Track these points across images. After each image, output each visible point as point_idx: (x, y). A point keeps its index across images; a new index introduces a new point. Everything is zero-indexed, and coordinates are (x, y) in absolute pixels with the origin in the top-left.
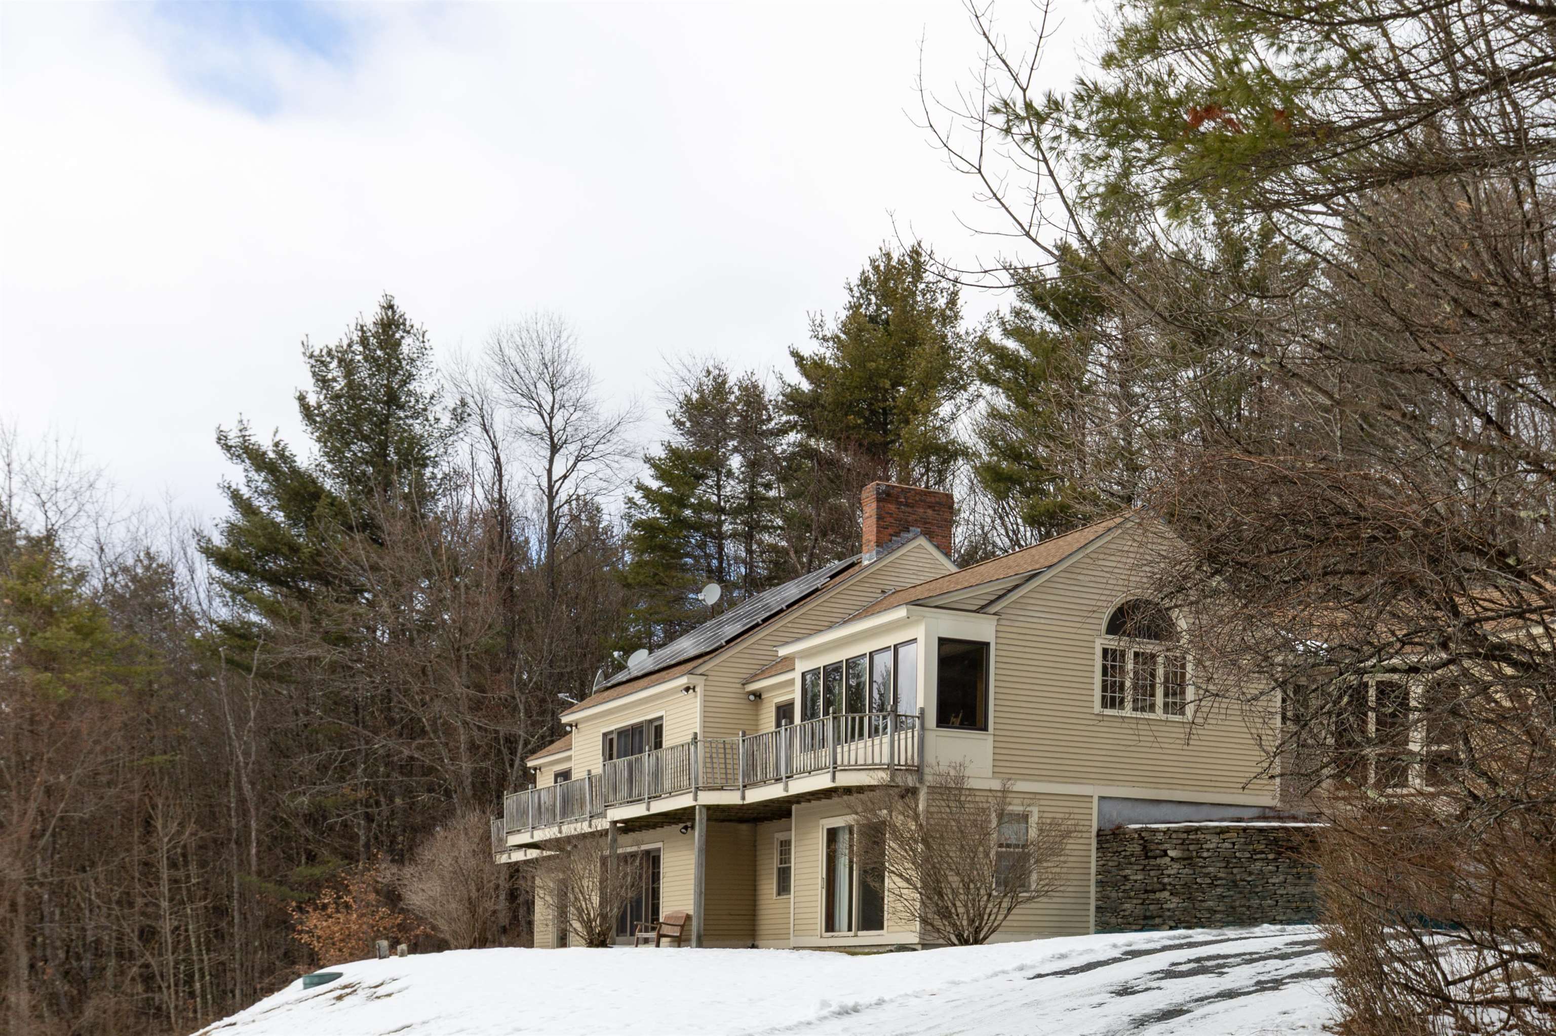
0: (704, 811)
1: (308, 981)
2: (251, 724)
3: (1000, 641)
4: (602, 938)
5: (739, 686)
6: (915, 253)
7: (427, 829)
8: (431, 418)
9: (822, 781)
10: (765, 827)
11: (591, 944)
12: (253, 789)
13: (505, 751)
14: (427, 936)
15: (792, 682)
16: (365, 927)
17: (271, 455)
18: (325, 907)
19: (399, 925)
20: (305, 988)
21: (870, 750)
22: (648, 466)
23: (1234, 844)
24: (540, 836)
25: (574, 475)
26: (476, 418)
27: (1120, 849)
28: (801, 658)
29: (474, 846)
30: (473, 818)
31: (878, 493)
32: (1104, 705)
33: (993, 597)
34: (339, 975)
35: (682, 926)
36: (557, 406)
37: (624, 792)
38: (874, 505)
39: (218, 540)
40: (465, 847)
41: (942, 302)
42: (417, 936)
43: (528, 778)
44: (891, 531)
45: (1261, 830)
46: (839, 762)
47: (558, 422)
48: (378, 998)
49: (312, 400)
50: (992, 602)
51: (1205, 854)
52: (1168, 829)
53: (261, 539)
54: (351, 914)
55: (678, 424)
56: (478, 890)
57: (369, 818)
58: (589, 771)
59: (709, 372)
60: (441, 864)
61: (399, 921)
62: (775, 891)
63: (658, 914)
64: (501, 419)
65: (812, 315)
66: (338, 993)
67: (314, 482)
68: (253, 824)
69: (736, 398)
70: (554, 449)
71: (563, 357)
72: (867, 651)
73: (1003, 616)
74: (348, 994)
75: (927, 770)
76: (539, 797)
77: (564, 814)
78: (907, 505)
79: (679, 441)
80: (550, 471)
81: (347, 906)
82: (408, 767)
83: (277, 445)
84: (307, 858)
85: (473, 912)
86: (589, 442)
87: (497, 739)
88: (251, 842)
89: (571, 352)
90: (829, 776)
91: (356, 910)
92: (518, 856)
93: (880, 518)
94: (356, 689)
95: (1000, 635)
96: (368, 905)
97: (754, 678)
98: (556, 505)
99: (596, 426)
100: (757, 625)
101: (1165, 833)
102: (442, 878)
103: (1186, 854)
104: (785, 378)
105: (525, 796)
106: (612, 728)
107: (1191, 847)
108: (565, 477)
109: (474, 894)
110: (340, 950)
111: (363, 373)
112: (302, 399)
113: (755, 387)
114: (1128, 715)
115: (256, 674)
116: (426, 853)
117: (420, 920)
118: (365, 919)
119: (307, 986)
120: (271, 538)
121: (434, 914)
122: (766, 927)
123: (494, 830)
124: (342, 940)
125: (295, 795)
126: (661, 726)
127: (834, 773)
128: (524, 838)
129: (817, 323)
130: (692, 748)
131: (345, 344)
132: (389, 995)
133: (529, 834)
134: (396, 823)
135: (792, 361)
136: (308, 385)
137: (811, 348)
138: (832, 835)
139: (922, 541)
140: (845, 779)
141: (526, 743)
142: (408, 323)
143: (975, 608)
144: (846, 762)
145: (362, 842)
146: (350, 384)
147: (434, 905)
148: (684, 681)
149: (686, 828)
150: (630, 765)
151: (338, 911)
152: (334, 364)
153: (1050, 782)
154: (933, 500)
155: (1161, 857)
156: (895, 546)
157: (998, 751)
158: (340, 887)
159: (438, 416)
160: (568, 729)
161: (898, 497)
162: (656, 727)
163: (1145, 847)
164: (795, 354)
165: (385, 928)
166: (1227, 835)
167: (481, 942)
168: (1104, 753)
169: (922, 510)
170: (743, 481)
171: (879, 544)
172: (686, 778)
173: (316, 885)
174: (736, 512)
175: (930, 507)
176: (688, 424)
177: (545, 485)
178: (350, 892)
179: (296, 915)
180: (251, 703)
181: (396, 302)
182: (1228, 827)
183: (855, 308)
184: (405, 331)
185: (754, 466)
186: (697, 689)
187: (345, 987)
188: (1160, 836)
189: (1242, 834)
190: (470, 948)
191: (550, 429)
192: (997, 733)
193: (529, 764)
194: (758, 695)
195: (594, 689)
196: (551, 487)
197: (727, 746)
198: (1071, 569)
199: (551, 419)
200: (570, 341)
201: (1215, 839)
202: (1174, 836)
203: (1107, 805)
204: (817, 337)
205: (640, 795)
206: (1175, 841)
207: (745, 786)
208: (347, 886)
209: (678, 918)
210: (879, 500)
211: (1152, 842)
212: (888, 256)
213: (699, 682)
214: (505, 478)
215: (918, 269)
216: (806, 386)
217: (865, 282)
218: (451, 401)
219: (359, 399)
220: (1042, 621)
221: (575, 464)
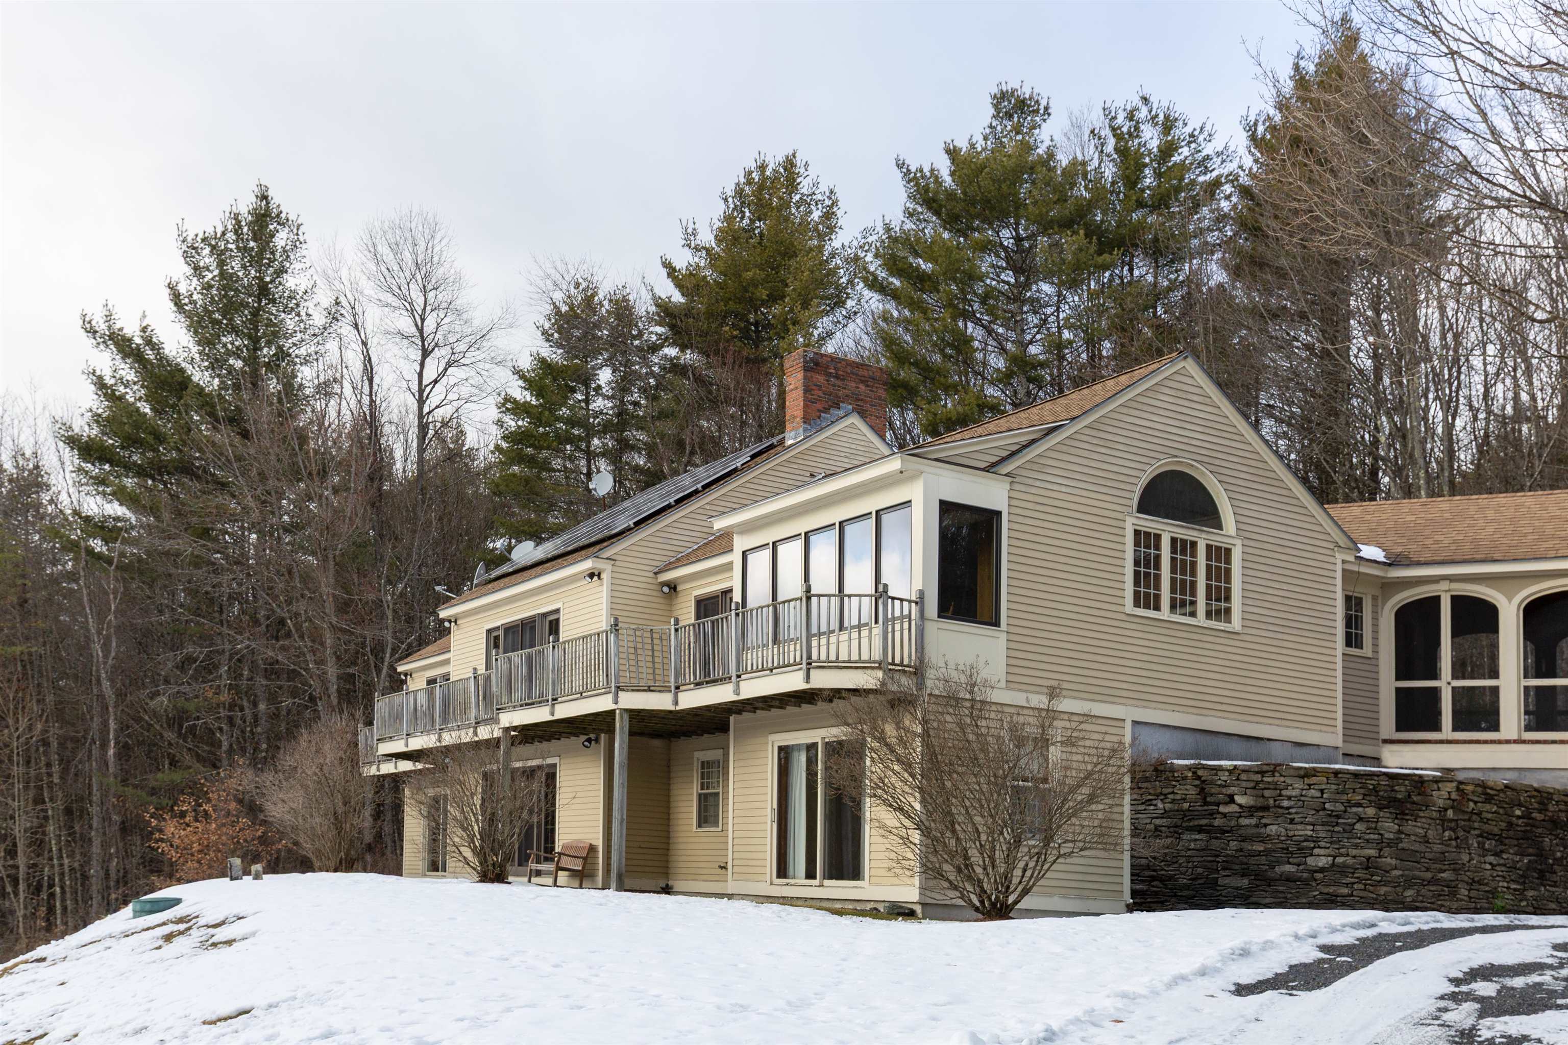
0: (626, 717)
1: (138, 907)
2: (111, 617)
3: (1014, 510)
4: (498, 871)
5: (651, 575)
6: (789, 164)
7: (291, 734)
8: (303, 313)
9: (793, 682)
10: (682, 744)
11: (485, 878)
12: (112, 687)
13: (372, 659)
14: (289, 851)
15: (729, 566)
16: (224, 838)
17: (138, 340)
18: (183, 815)
19: (260, 837)
20: (134, 917)
21: (855, 643)
22: (516, 377)
23: (1322, 791)
24: (417, 743)
25: (444, 380)
26: (349, 318)
27: (1165, 791)
28: (741, 533)
29: (341, 754)
30: (339, 722)
31: (805, 362)
32: (1137, 604)
33: (1005, 454)
34: (177, 902)
35: (585, 859)
36: (428, 308)
37: (519, 693)
38: (800, 375)
39: (83, 427)
40: (330, 753)
41: (816, 215)
42: (279, 851)
43: (397, 683)
44: (819, 406)
45: (1356, 775)
46: (814, 656)
47: (430, 325)
48: (214, 945)
49: (182, 289)
50: (1003, 460)
51: (1286, 803)
52: (1235, 767)
53: (126, 427)
54: (210, 823)
55: (546, 334)
56: (345, 804)
57: (231, 721)
58: (475, 669)
59: (577, 285)
60: (304, 772)
61: (259, 833)
62: (695, 822)
63: (553, 842)
64: (372, 317)
65: (684, 224)
66: (167, 929)
67: (182, 371)
68: (112, 725)
69: (607, 311)
70: (426, 353)
71: (436, 259)
72: (837, 520)
73: (1018, 479)
74: (181, 933)
75: (930, 674)
76: (415, 700)
77: (445, 720)
78: (837, 377)
79: (547, 352)
80: (420, 375)
81: (206, 813)
82: (272, 670)
83: (144, 329)
84: (171, 764)
85: (339, 829)
86: (461, 347)
87: (363, 645)
88: (109, 741)
89: (445, 253)
90: (801, 675)
91: (216, 820)
92: (388, 768)
93: (807, 390)
94: (219, 585)
95: (1014, 502)
96: (228, 813)
97: (669, 567)
98: (426, 410)
99: (470, 330)
100: (669, 507)
101: (1231, 772)
102: (305, 787)
103: (1260, 802)
104: (656, 291)
105: (397, 698)
106: (498, 624)
107: (1267, 793)
108: (436, 382)
109: (341, 809)
110: (199, 862)
111: (235, 265)
112: (172, 287)
113: (625, 299)
114: (1165, 618)
115: (117, 567)
116: (288, 758)
117: (282, 835)
118: (224, 830)
119: (137, 914)
120: (137, 426)
121: (295, 828)
122: (681, 864)
123: (361, 738)
124: (200, 851)
125: (154, 695)
126: (557, 620)
127: (808, 670)
128: (398, 746)
129: (690, 231)
130: (612, 637)
131: (219, 230)
132: (229, 943)
133: (403, 742)
134: (259, 729)
135: (664, 272)
136: (180, 271)
137: (683, 260)
138: (785, 754)
139: (854, 420)
140: (823, 680)
141: (394, 650)
142: (283, 216)
143: (983, 465)
144: (823, 657)
145: (224, 748)
146: (222, 274)
147: (296, 818)
148: (587, 565)
149: (589, 740)
150: (529, 659)
151: (197, 820)
152: (207, 250)
153: (1075, 698)
154: (865, 373)
155: (1226, 804)
156: (824, 425)
157: (1013, 654)
158: (199, 794)
159: (311, 312)
160: (447, 624)
161: (827, 367)
162: (551, 622)
163: (1203, 789)
164: (668, 266)
165: (245, 840)
166: (1314, 780)
167: (347, 865)
168: (1138, 664)
169: (853, 384)
170: (612, 397)
171: (806, 420)
172: (603, 678)
173: (174, 792)
174: (606, 428)
175: (862, 382)
176: (556, 335)
177: (415, 387)
178: (209, 800)
179: (154, 822)
180: (112, 596)
181: (270, 193)
182: (1314, 769)
183: (728, 218)
184: (279, 224)
185: (623, 386)
186: (603, 576)
187: (180, 920)
188: (1224, 776)
189: (1333, 780)
190: (336, 871)
191: (421, 331)
192: (1012, 629)
193: (400, 669)
194: (673, 587)
195: (475, 582)
196: (421, 391)
197: (655, 636)
198: (1096, 425)
199: (423, 320)
200: (444, 243)
201: (1298, 784)
202: (1244, 776)
203: (1144, 732)
204: (689, 246)
205: (542, 695)
206: (1244, 784)
207: (677, 688)
208: (207, 793)
209: (577, 848)
210: (806, 369)
211: (1212, 783)
212: (762, 168)
213: (607, 568)
214: (376, 380)
215: (792, 183)
216: (677, 297)
217: (739, 192)
218: (324, 298)
219: (232, 290)
220: (1064, 489)
221: (446, 370)
